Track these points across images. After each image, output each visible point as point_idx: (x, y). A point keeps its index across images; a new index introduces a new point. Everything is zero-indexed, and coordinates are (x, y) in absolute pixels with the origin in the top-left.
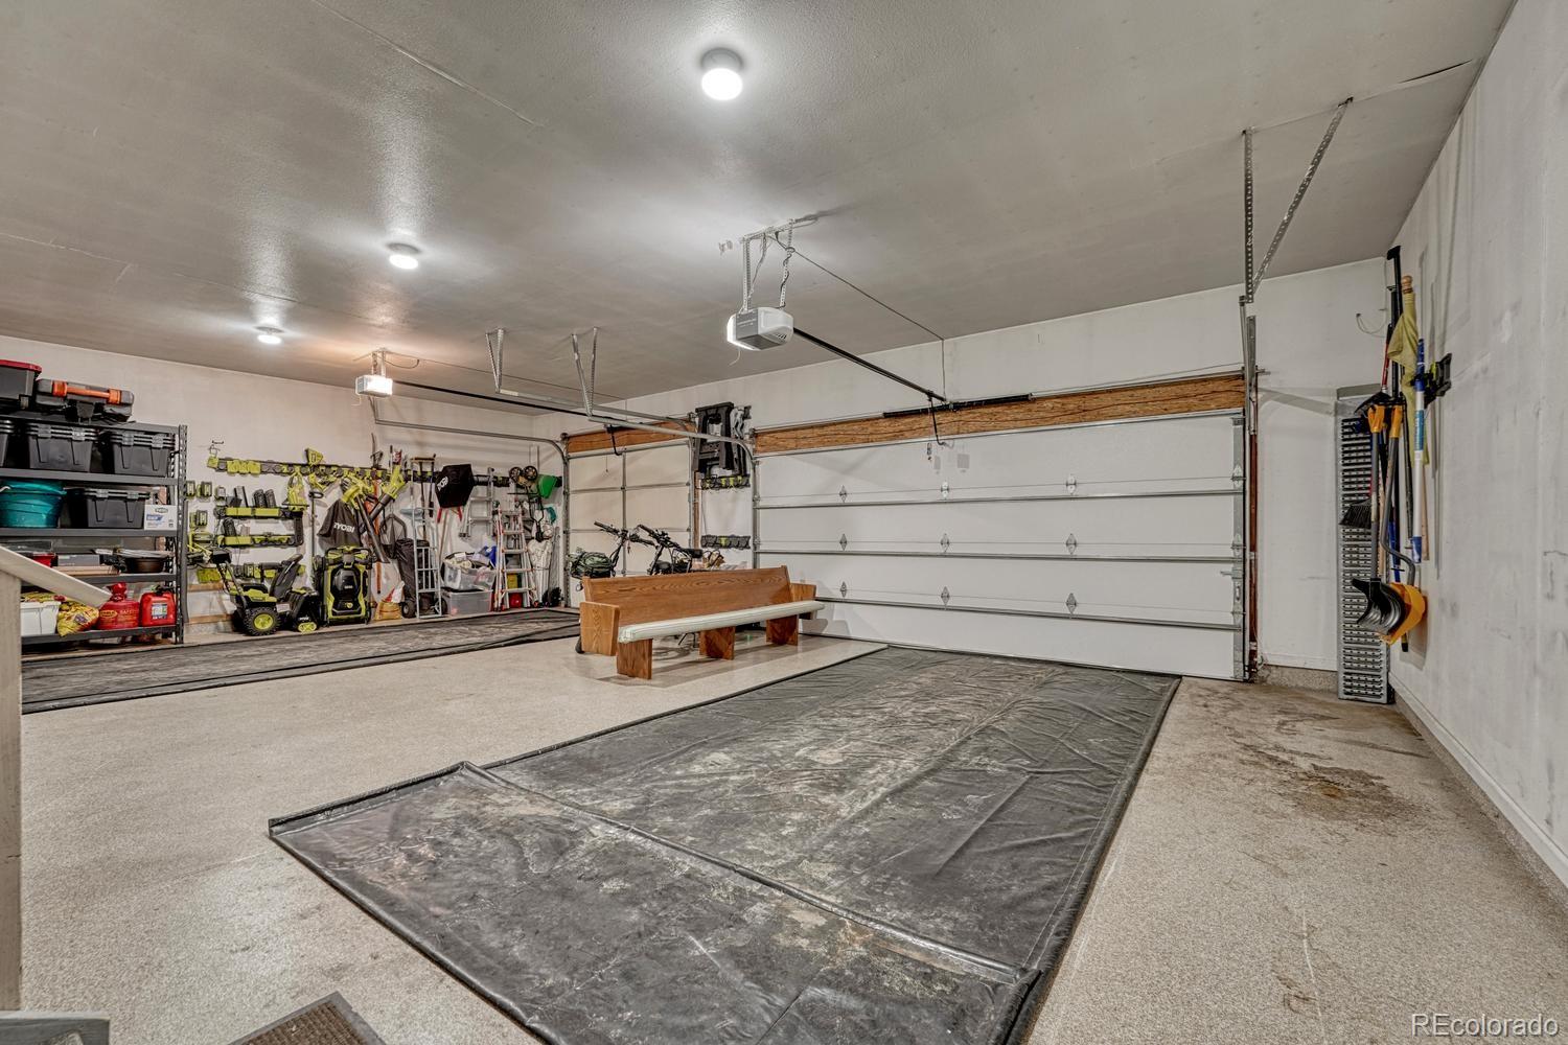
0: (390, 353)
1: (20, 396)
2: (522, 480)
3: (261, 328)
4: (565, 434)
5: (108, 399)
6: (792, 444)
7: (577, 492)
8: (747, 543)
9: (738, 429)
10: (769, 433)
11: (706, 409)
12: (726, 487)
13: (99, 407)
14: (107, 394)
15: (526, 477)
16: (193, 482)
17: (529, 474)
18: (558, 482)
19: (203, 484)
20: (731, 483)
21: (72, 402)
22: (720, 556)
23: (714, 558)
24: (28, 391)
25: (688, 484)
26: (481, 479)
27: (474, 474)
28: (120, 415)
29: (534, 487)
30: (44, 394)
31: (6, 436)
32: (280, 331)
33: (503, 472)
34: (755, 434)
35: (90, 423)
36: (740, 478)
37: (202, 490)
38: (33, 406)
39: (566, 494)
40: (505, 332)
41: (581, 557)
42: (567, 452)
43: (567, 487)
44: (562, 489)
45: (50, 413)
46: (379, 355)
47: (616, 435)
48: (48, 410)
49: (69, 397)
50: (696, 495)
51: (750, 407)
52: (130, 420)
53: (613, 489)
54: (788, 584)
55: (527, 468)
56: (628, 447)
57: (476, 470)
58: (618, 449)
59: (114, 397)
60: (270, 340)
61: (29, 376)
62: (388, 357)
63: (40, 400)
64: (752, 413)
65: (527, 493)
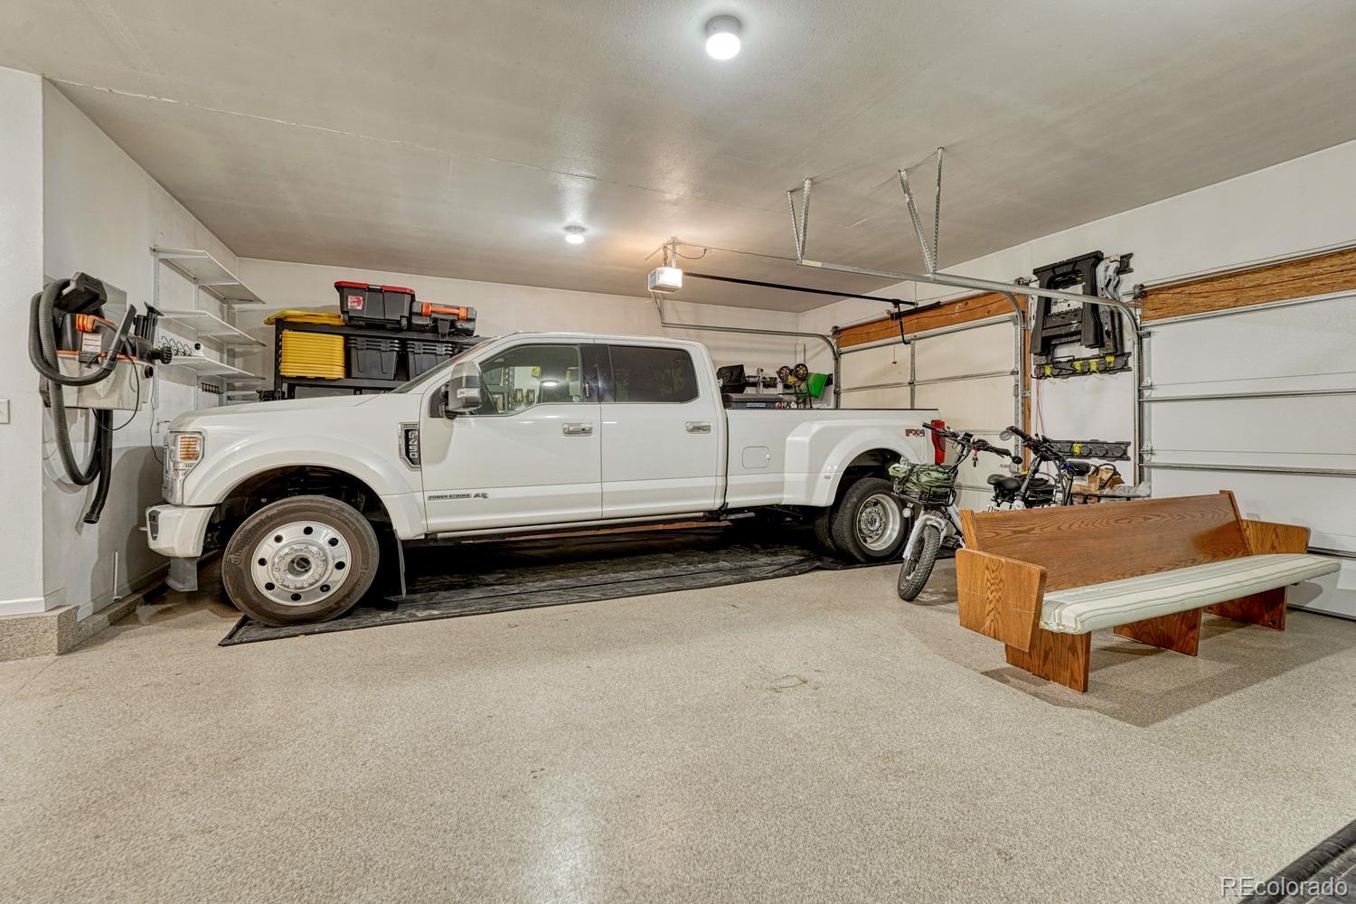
0: (680, 243)
1: (402, 317)
2: (791, 379)
3: (568, 228)
4: (836, 327)
5: (458, 315)
6: (1228, 298)
7: (849, 390)
8: (1125, 452)
9: (1111, 288)
10: (1169, 288)
11: (1053, 267)
12: (1084, 373)
13: (453, 324)
14: (457, 311)
15: (796, 377)
16: (521, 390)
17: (800, 373)
18: (829, 380)
19: (528, 391)
20: (1094, 367)
21: (435, 320)
22: (1116, 473)
23: (1106, 476)
24: (406, 313)
25: (1013, 373)
26: (751, 380)
27: (746, 375)
28: (467, 330)
29: (803, 386)
30: (417, 314)
31: (395, 353)
32: (583, 230)
33: (771, 373)
34: (1142, 293)
35: (447, 339)
36: (1110, 359)
37: (527, 396)
38: (411, 327)
39: (837, 394)
40: (813, 183)
41: (911, 471)
42: (838, 347)
43: (838, 386)
44: (832, 387)
45: (423, 332)
46: (670, 247)
47: (903, 320)
48: (421, 329)
49: (434, 315)
50: (1026, 387)
51: (1130, 255)
52: (475, 334)
53: (898, 385)
54: (1238, 520)
55: (798, 366)
56: (919, 334)
57: (748, 372)
58: (907, 337)
59: (462, 313)
60: (575, 239)
61: (407, 297)
62: (678, 249)
63: (416, 321)
64: (1133, 263)
65: (796, 394)
